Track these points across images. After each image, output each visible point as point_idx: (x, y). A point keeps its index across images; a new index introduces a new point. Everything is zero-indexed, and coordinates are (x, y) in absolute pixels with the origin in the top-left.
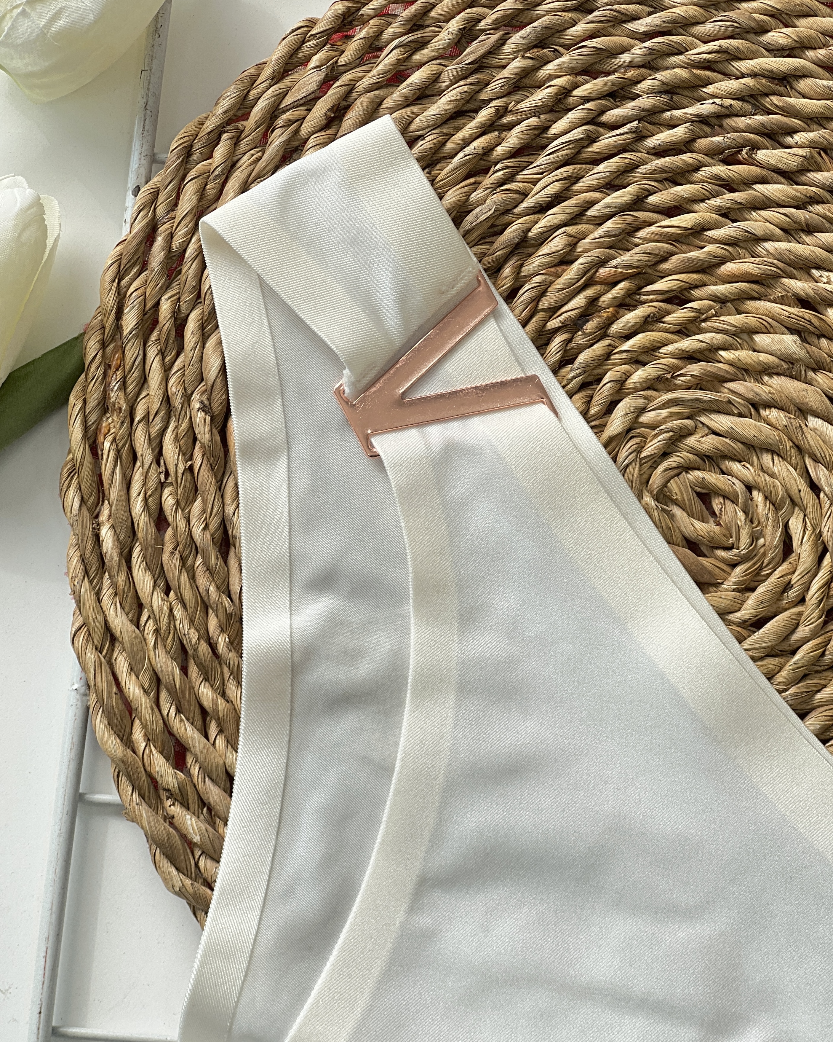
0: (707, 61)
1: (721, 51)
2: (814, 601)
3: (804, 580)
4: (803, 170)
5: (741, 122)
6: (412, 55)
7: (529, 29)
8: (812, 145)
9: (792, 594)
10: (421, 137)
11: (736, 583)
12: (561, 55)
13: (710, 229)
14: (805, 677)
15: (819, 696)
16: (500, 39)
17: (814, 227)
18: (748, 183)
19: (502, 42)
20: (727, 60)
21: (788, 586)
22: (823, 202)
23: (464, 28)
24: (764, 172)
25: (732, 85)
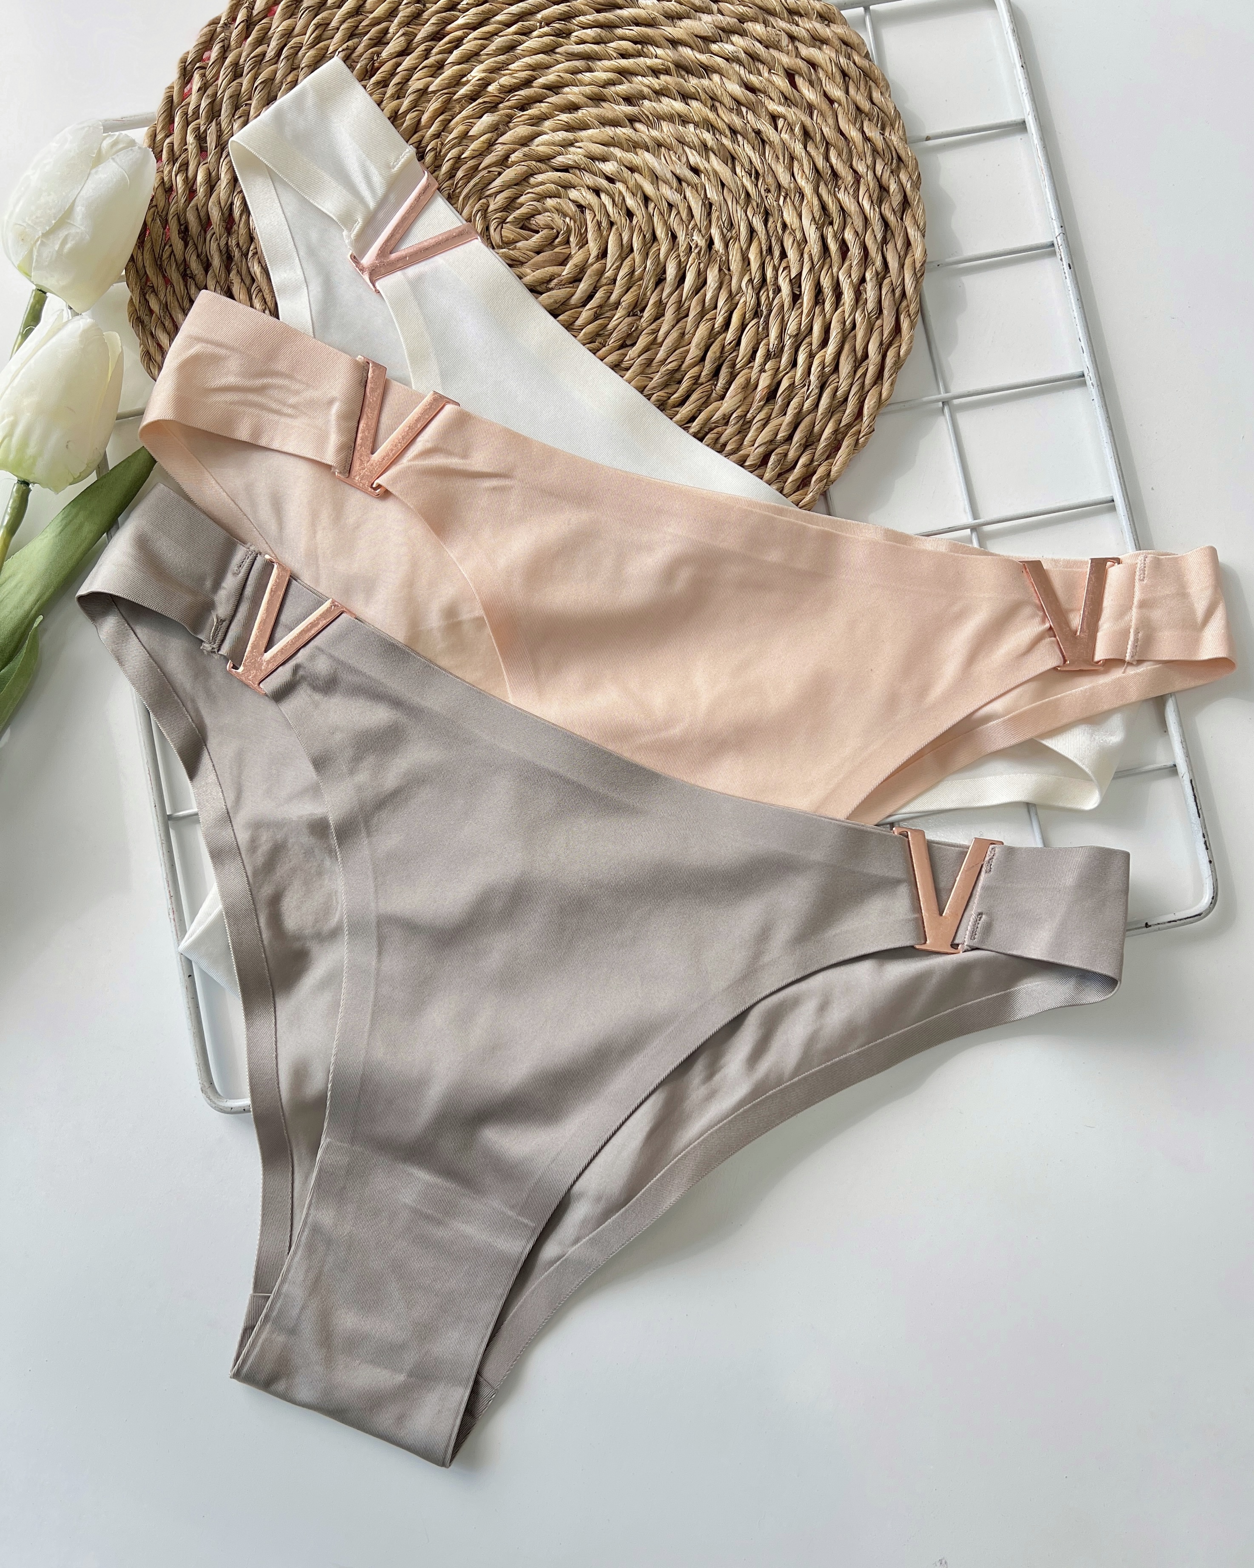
0: (316, 38)
1: (317, 27)
2: (616, 215)
3: (603, 212)
4: (409, 42)
5: (360, 49)
6: (187, 173)
7: (224, 106)
8: (402, 25)
9: (604, 224)
10: (232, 204)
11: (577, 245)
12: (251, 104)
13: (399, 110)
14: (647, 254)
15: (662, 256)
16: (217, 125)
17: (441, 61)
18: (393, 73)
19: (219, 124)
20: (324, 31)
21: (599, 224)
22: (433, 48)
23: (196, 136)
24: (394, 60)
25: (339, 36)
